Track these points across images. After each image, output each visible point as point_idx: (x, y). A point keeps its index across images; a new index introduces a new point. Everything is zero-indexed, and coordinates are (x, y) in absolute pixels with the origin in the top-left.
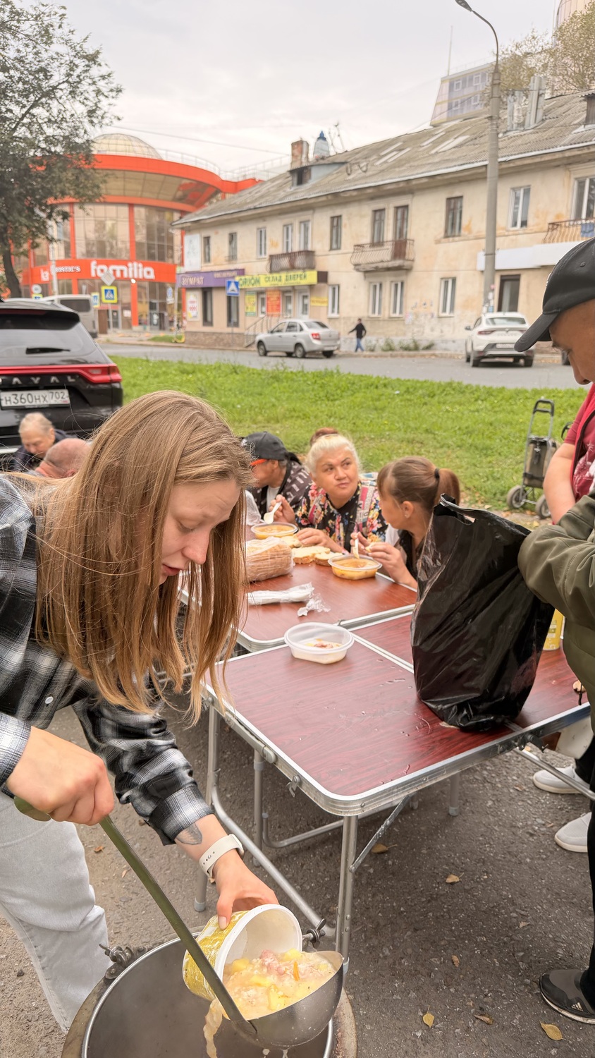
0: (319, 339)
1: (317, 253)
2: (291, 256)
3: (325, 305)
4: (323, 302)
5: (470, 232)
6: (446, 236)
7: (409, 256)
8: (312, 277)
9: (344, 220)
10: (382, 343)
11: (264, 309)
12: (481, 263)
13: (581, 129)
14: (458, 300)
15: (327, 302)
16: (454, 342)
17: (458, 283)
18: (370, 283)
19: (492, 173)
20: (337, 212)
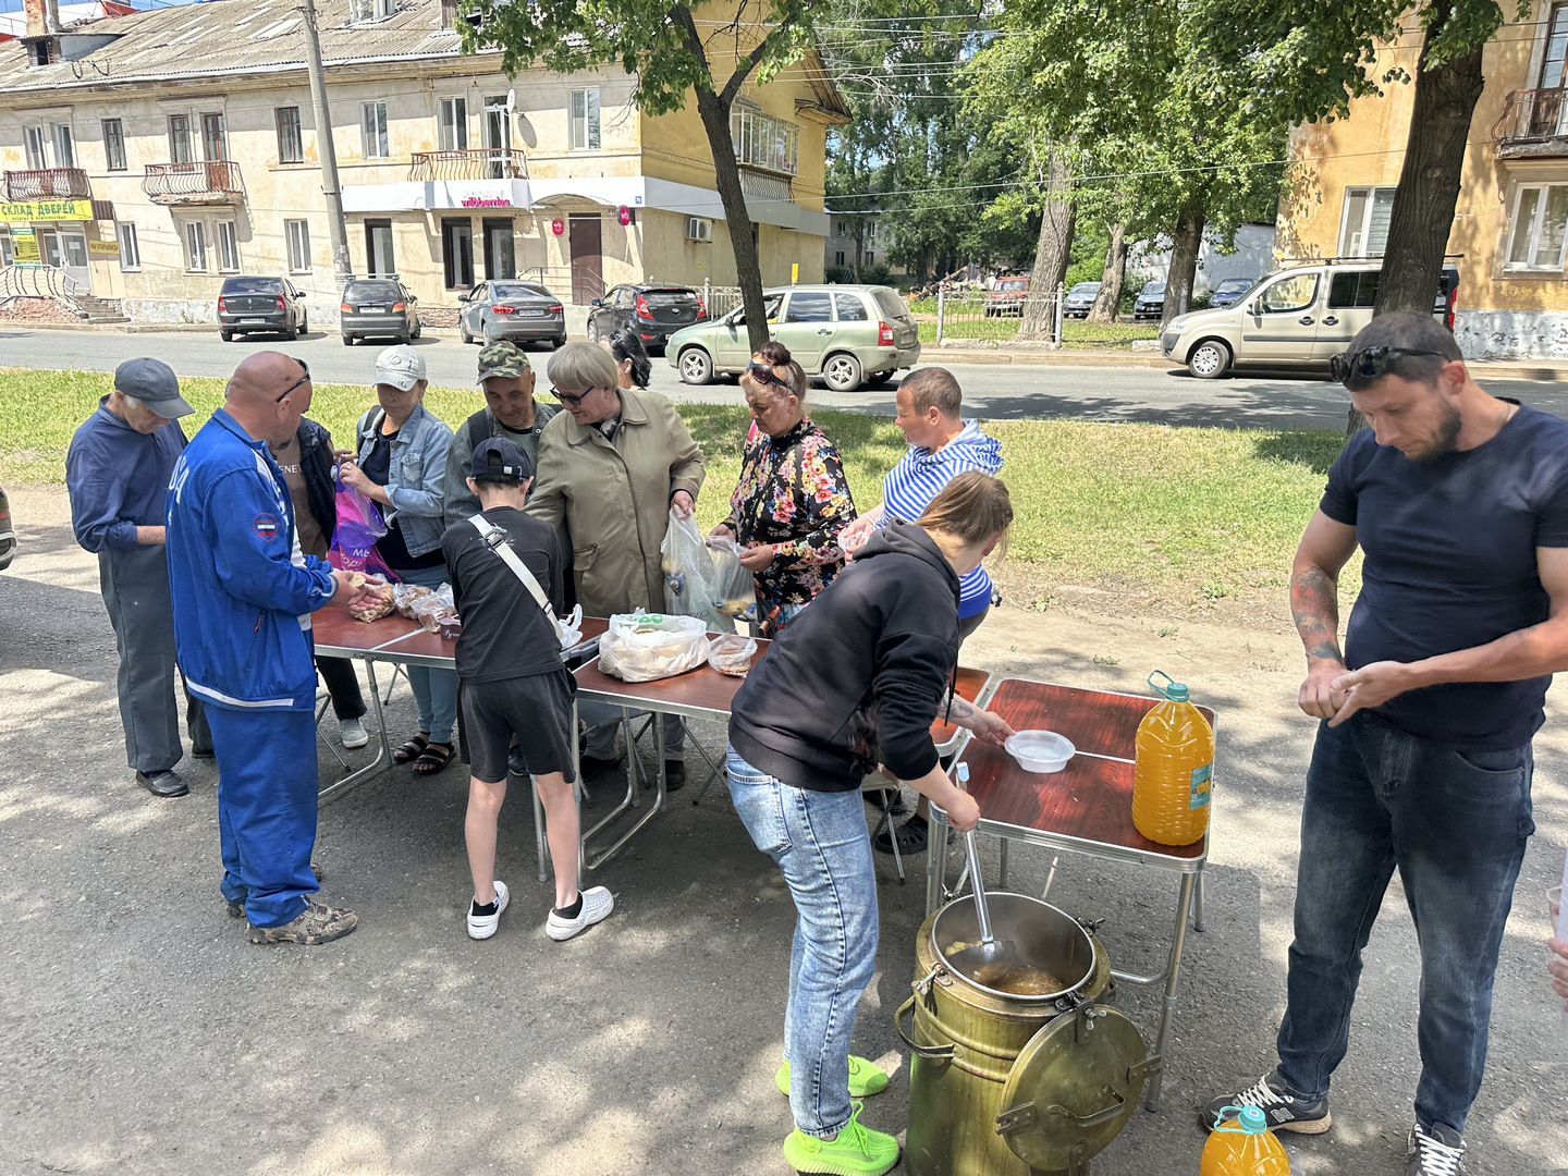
1: (89, 174)
2: (45, 175)
3: (115, 252)
4: (112, 248)
5: (313, 155)
6: (283, 162)
7: (235, 186)
8: (83, 210)
9: (126, 127)
13: (439, 32)
15: (118, 248)
17: (309, 228)
18: (182, 222)
20: (112, 113)
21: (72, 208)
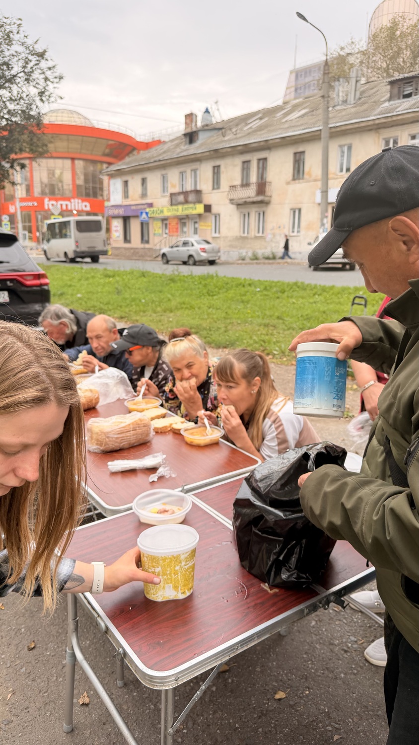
0: (205, 252)
1: (204, 192)
2: (186, 194)
3: (210, 228)
4: (208, 226)
5: (310, 175)
6: (294, 179)
7: (268, 192)
8: (200, 209)
9: (222, 169)
10: (250, 254)
11: (167, 231)
12: (318, 198)
13: (387, 104)
14: (303, 224)
15: (211, 226)
16: (300, 253)
17: (303, 212)
18: (241, 212)
19: (324, 135)
20: (217, 163)
21: (195, 208)
